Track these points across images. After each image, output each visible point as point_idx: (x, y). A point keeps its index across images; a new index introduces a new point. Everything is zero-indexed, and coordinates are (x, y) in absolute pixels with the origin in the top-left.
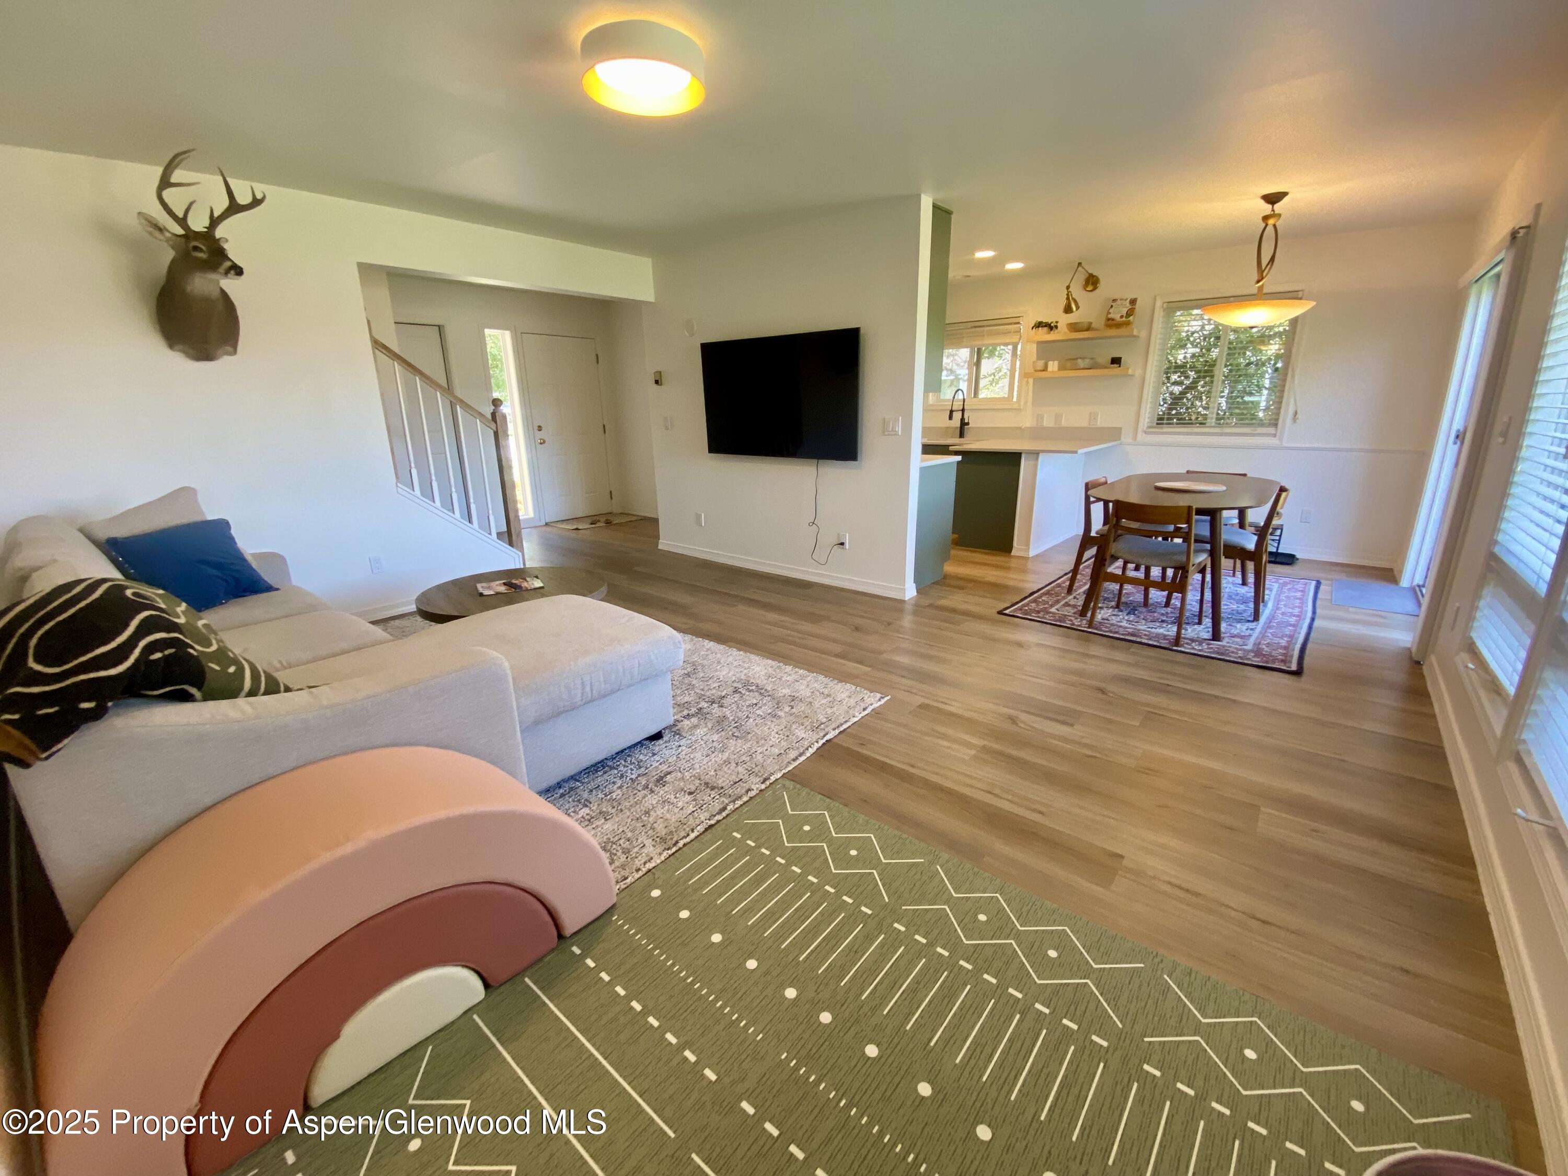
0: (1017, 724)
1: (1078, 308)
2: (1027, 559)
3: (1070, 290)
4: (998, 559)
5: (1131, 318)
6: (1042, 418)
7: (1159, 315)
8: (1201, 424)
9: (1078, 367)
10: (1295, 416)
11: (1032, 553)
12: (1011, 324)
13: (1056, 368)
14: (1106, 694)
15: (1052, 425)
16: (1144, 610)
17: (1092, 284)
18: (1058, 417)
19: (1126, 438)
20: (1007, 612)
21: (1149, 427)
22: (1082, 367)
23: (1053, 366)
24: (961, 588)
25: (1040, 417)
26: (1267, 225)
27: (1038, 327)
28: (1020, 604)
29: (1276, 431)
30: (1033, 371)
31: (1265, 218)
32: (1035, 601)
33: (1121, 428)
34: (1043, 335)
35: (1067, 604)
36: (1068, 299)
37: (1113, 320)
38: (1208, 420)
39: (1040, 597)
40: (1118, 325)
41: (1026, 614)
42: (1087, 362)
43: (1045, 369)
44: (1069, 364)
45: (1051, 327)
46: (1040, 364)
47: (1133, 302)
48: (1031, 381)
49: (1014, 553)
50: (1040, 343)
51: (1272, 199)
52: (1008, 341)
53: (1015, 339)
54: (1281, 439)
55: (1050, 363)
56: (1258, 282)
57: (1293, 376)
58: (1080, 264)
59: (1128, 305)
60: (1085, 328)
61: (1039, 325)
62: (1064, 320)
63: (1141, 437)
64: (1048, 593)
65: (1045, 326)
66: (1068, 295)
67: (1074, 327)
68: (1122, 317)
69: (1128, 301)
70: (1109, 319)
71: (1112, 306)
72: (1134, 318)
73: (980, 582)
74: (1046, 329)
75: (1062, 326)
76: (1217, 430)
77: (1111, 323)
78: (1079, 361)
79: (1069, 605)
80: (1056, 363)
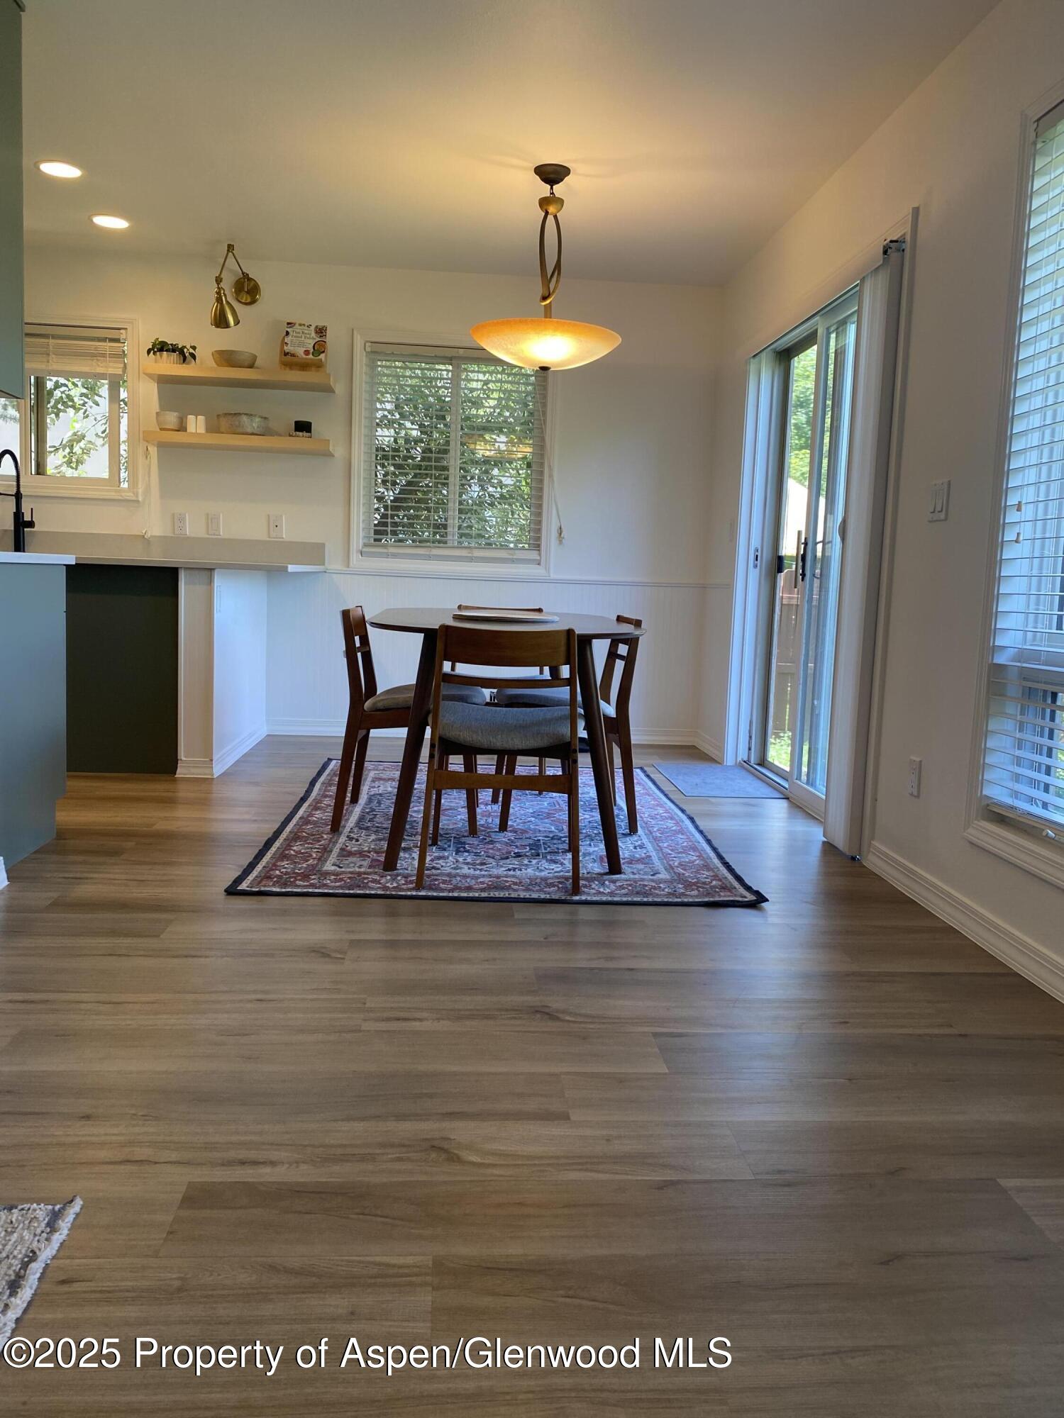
0: (458, 1160)
1: (237, 322)
2: (209, 781)
3: (222, 285)
4: (157, 787)
5: (322, 356)
6: (182, 520)
7: (360, 359)
8: (439, 542)
9: (240, 430)
10: (561, 534)
11: (218, 770)
12: (104, 340)
13: (202, 430)
14: (558, 1019)
15: (201, 533)
16: (474, 841)
17: (248, 292)
18: (211, 520)
19: (333, 562)
20: (244, 886)
21: (365, 545)
22: (249, 430)
23: (196, 424)
24: (114, 853)
25: (178, 520)
26: (547, 213)
27: (161, 350)
28: (259, 867)
29: (540, 555)
30: (159, 430)
31: (544, 202)
32: (282, 856)
33: (323, 545)
34: (168, 365)
35: (345, 853)
36: (219, 300)
37: (293, 355)
38: (449, 537)
39: (289, 847)
40: (304, 366)
41: (285, 885)
42: (256, 424)
43: (182, 428)
44: (224, 423)
45: (182, 354)
46: (171, 418)
47: (321, 331)
48: (153, 450)
49: (181, 772)
50: (163, 381)
51: (552, 174)
52: (100, 370)
53: (115, 369)
54: (547, 569)
55: (191, 418)
56: (544, 298)
57: (551, 476)
58: (231, 247)
59: (313, 334)
60: (246, 364)
61: (160, 348)
62: (208, 341)
63: (355, 558)
64: (295, 837)
65: (174, 351)
66: (218, 293)
67: (227, 358)
68: (307, 352)
69: (313, 328)
70: (286, 354)
71: (287, 333)
72: (326, 356)
73: (145, 835)
74: (175, 355)
75: (205, 354)
76: (464, 553)
77: (288, 360)
78: (245, 418)
79: (350, 854)
80: (201, 418)
